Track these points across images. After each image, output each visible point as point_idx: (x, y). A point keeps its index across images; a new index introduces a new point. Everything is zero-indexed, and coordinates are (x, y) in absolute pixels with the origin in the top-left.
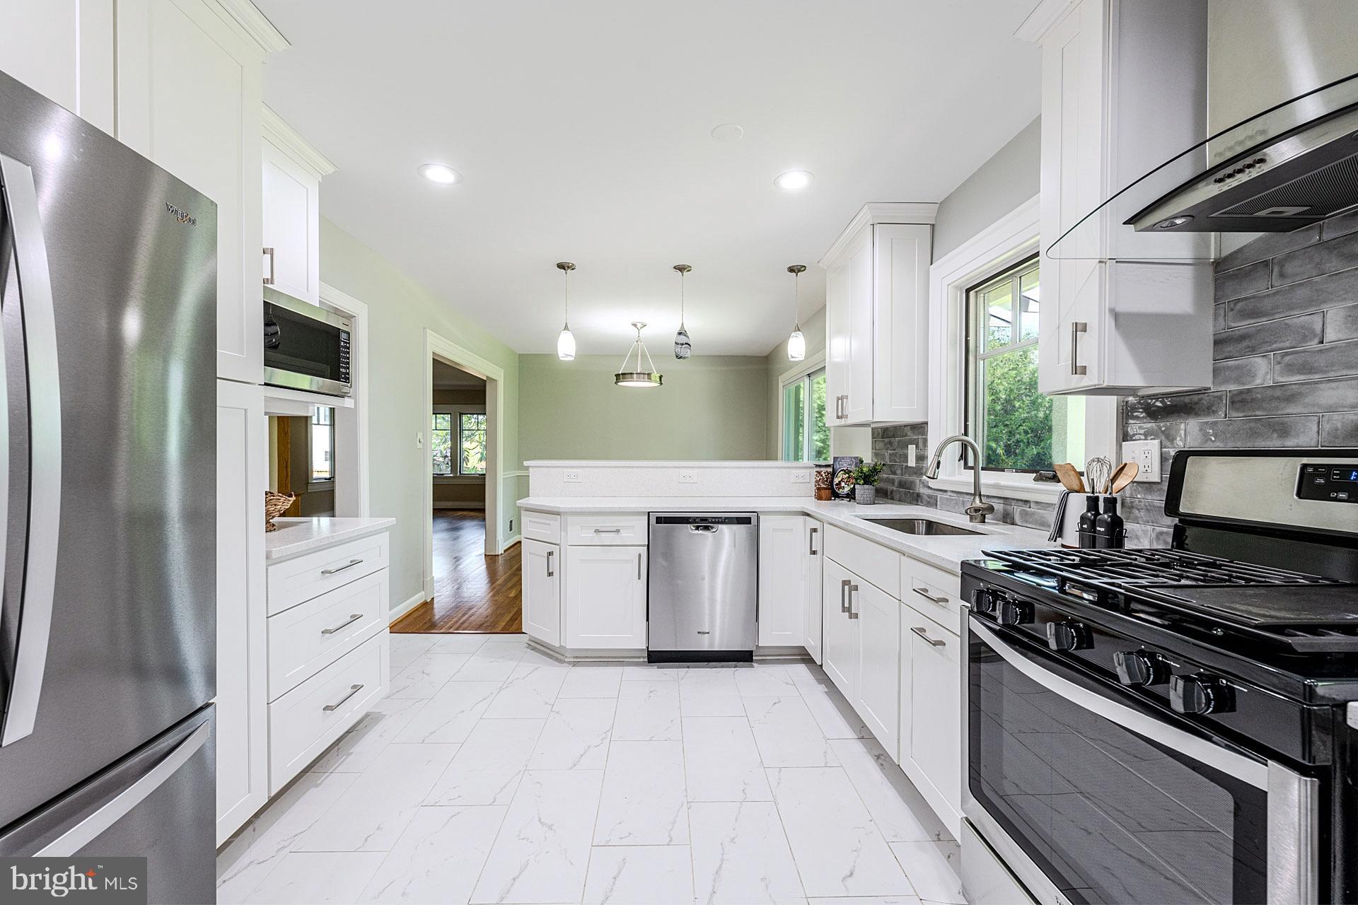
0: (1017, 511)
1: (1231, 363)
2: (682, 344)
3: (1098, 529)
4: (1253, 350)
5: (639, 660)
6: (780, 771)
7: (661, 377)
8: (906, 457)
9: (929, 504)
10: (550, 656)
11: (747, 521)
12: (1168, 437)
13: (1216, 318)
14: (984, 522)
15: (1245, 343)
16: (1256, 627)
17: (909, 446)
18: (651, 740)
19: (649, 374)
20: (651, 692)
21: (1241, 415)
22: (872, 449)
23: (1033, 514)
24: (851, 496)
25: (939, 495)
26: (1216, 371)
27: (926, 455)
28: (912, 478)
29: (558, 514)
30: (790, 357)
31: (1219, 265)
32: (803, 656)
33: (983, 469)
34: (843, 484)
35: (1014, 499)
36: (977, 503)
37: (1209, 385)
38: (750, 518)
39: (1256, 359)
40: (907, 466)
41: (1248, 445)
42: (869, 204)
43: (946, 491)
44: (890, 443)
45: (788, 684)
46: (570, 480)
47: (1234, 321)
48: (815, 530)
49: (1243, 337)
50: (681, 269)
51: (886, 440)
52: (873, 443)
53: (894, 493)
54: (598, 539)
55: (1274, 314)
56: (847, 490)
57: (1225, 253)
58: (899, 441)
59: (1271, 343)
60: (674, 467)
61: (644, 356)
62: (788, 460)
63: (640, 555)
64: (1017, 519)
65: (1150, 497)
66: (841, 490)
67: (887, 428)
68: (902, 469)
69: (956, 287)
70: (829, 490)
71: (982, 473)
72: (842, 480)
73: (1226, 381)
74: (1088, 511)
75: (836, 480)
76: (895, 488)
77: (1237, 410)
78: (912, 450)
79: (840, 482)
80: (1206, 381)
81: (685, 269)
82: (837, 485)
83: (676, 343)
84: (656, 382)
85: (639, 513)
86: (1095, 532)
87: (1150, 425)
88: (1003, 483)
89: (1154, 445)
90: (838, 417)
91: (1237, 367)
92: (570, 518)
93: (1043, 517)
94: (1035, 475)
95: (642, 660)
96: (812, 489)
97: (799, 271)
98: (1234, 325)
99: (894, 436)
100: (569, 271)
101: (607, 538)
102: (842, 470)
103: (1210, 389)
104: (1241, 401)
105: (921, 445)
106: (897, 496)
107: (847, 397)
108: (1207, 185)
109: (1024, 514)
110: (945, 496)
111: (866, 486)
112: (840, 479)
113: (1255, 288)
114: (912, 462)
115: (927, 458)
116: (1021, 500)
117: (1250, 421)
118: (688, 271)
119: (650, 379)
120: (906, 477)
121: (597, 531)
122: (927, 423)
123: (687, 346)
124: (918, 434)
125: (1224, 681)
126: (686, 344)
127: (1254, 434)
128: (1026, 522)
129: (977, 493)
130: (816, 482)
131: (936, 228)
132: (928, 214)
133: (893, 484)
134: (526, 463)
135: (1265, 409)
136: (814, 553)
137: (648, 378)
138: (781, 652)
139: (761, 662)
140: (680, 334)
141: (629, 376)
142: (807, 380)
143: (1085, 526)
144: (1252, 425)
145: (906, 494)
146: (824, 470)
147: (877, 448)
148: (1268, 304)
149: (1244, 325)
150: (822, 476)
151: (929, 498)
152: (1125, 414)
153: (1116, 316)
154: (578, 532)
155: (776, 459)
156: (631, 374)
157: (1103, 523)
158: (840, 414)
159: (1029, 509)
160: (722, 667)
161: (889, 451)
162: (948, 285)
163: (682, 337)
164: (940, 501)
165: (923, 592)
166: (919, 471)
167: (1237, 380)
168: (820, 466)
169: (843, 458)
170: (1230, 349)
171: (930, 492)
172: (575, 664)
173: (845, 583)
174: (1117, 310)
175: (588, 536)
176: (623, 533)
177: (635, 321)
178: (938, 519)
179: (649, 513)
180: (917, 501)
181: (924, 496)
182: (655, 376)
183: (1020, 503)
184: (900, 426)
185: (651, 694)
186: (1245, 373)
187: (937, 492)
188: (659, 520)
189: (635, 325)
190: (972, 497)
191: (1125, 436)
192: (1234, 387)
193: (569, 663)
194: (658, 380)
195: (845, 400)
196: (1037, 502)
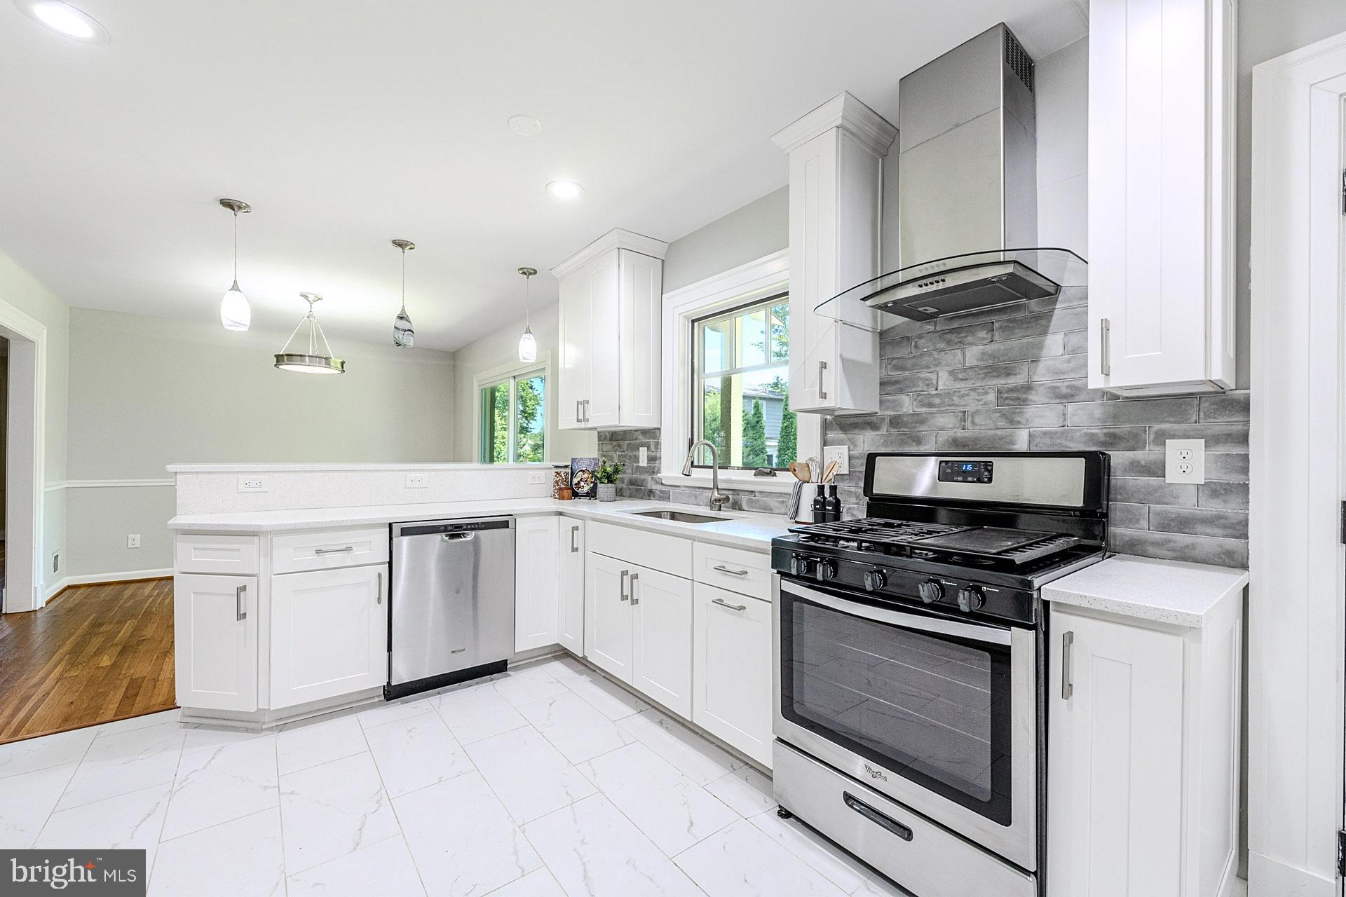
0: (744, 500)
1: (890, 398)
2: (405, 331)
3: (827, 507)
4: (901, 391)
5: (373, 701)
6: (590, 764)
7: (342, 364)
8: (637, 459)
9: (661, 498)
10: (235, 729)
11: (505, 525)
12: (853, 443)
13: (881, 368)
14: (720, 510)
15: (898, 386)
16: (994, 554)
17: (640, 448)
18: (440, 781)
19: (326, 358)
20: (410, 731)
21: (896, 430)
22: (599, 451)
23: (758, 501)
24: (592, 494)
25: (672, 490)
26: (881, 402)
27: (658, 456)
28: (642, 477)
29: (254, 534)
30: (521, 358)
31: (882, 334)
32: (562, 654)
33: (719, 468)
34: (582, 484)
35: (741, 490)
36: (716, 495)
37: (878, 411)
38: (508, 521)
39: (903, 396)
40: (638, 466)
41: (901, 449)
42: (619, 230)
43: (678, 486)
44: (619, 446)
45: (552, 683)
46: (248, 490)
47: (891, 370)
48: (576, 528)
49: (896, 382)
50: (400, 244)
51: (615, 443)
52: (599, 446)
53: (624, 490)
54: (318, 562)
55: (912, 370)
56: (586, 489)
57: (885, 328)
58: (629, 444)
59: (911, 387)
60: (400, 470)
61: (319, 337)
62: (484, 461)
63: (380, 576)
64: (745, 507)
65: (842, 485)
66: (580, 489)
67: (616, 432)
68: (632, 469)
69: (685, 317)
70: (568, 489)
71: (719, 471)
72: (581, 480)
73: (887, 409)
74: (819, 495)
75: (575, 480)
76: (624, 486)
77: (893, 427)
78: (643, 453)
79: (578, 482)
80: (874, 408)
81: (406, 245)
82: (576, 484)
83: (396, 328)
84: (336, 368)
85: (380, 525)
86: (825, 510)
87: (842, 436)
88: (733, 478)
89: (844, 449)
90: (578, 421)
91: (894, 401)
92: (277, 540)
93: (766, 503)
94: (754, 471)
95: (377, 700)
96: (551, 488)
97: (530, 274)
98: (891, 374)
99: (623, 440)
100: (240, 213)
101: (332, 560)
102: (581, 471)
103: (877, 413)
104: (895, 422)
105: (652, 447)
106: (627, 493)
107: (588, 402)
108: (913, 287)
109: (750, 502)
110: (678, 490)
111: (610, 485)
112: (579, 479)
113: (903, 352)
114: (643, 462)
115: (660, 458)
116: (748, 491)
117: (901, 435)
118: (411, 249)
119: (330, 365)
120: (638, 476)
121: (318, 552)
122: (659, 429)
123: (411, 333)
124: (650, 438)
125: (985, 588)
126: (408, 330)
127: (903, 443)
128: (752, 507)
129: (716, 487)
130: (557, 482)
131: (665, 262)
132: (660, 250)
133: (623, 482)
134: (171, 468)
135: (909, 428)
136: (574, 550)
137: (326, 364)
138: (537, 653)
139: (516, 668)
140: (402, 318)
141: (299, 358)
142: (512, 381)
143: (818, 507)
144: (902, 437)
145: (637, 490)
146: (563, 471)
147: (604, 449)
148: (909, 363)
149: (897, 374)
150: (561, 476)
151: (661, 492)
152: (826, 426)
153: (843, 359)
154: (288, 555)
155: (471, 461)
156: (301, 356)
157: (830, 503)
158: (581, 417)
159: (754, 498)
160: (477, 683)
161: (618, 453)
162: (680, 314)
163: (404, 322)
164: (673, 495)
165: (721, 569)
166: (653, 471)
167: (893, 409)
168: (557, 467)
169: (582, 459)
170: (889, 388)
171: (663, 488)
172: (281, 728)
173: (625, 573)
174: (844, 356)
175: (306, 559)
176: (357, 552)
177: (305, 291)
178: (682, 510)
179: (390, 525)
180: (649, 496)
181: (657, 491)
182: (336, 361)
183: (747, 494)
184: (630, 431)
185: (411, 734)
186: (897, 405)
187: (670, 488)
188: (405, 532)
189: (306, 297)
190: (711, 491)
191: (825, 443)
192: (892, 413)
193: (271, 729)
194: (339, 366)
195: (586, 405)
196: (760, 492)
